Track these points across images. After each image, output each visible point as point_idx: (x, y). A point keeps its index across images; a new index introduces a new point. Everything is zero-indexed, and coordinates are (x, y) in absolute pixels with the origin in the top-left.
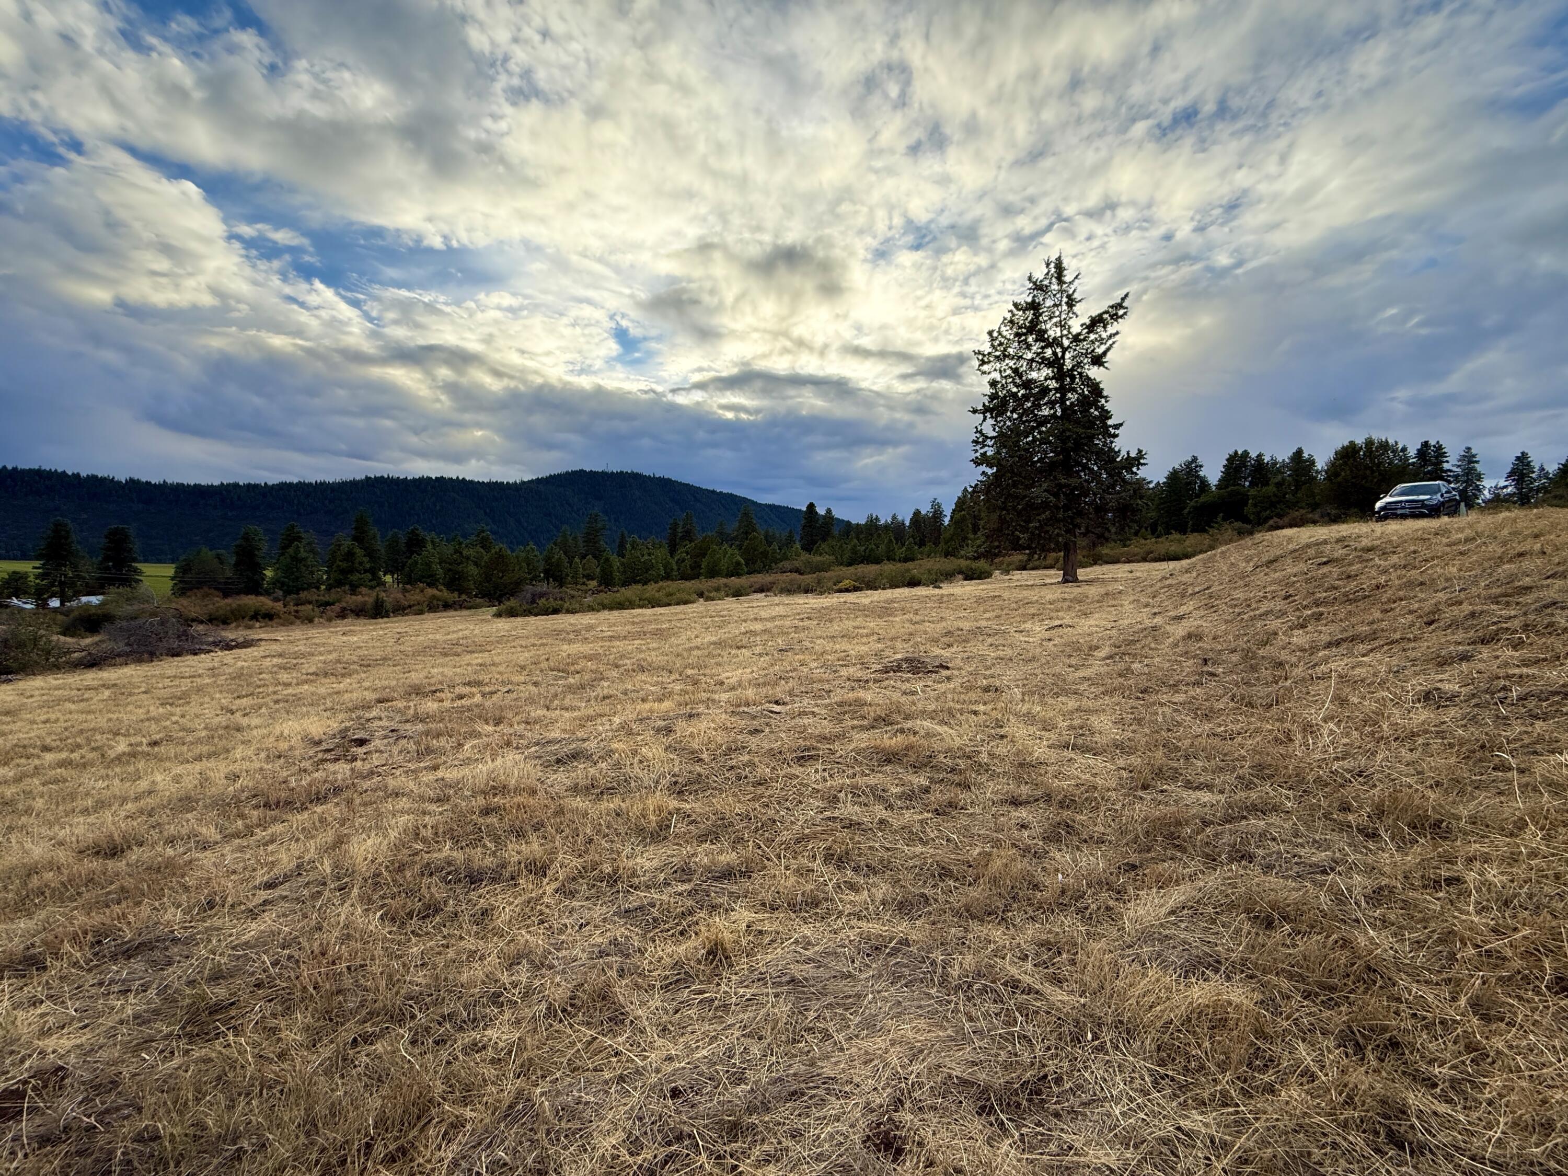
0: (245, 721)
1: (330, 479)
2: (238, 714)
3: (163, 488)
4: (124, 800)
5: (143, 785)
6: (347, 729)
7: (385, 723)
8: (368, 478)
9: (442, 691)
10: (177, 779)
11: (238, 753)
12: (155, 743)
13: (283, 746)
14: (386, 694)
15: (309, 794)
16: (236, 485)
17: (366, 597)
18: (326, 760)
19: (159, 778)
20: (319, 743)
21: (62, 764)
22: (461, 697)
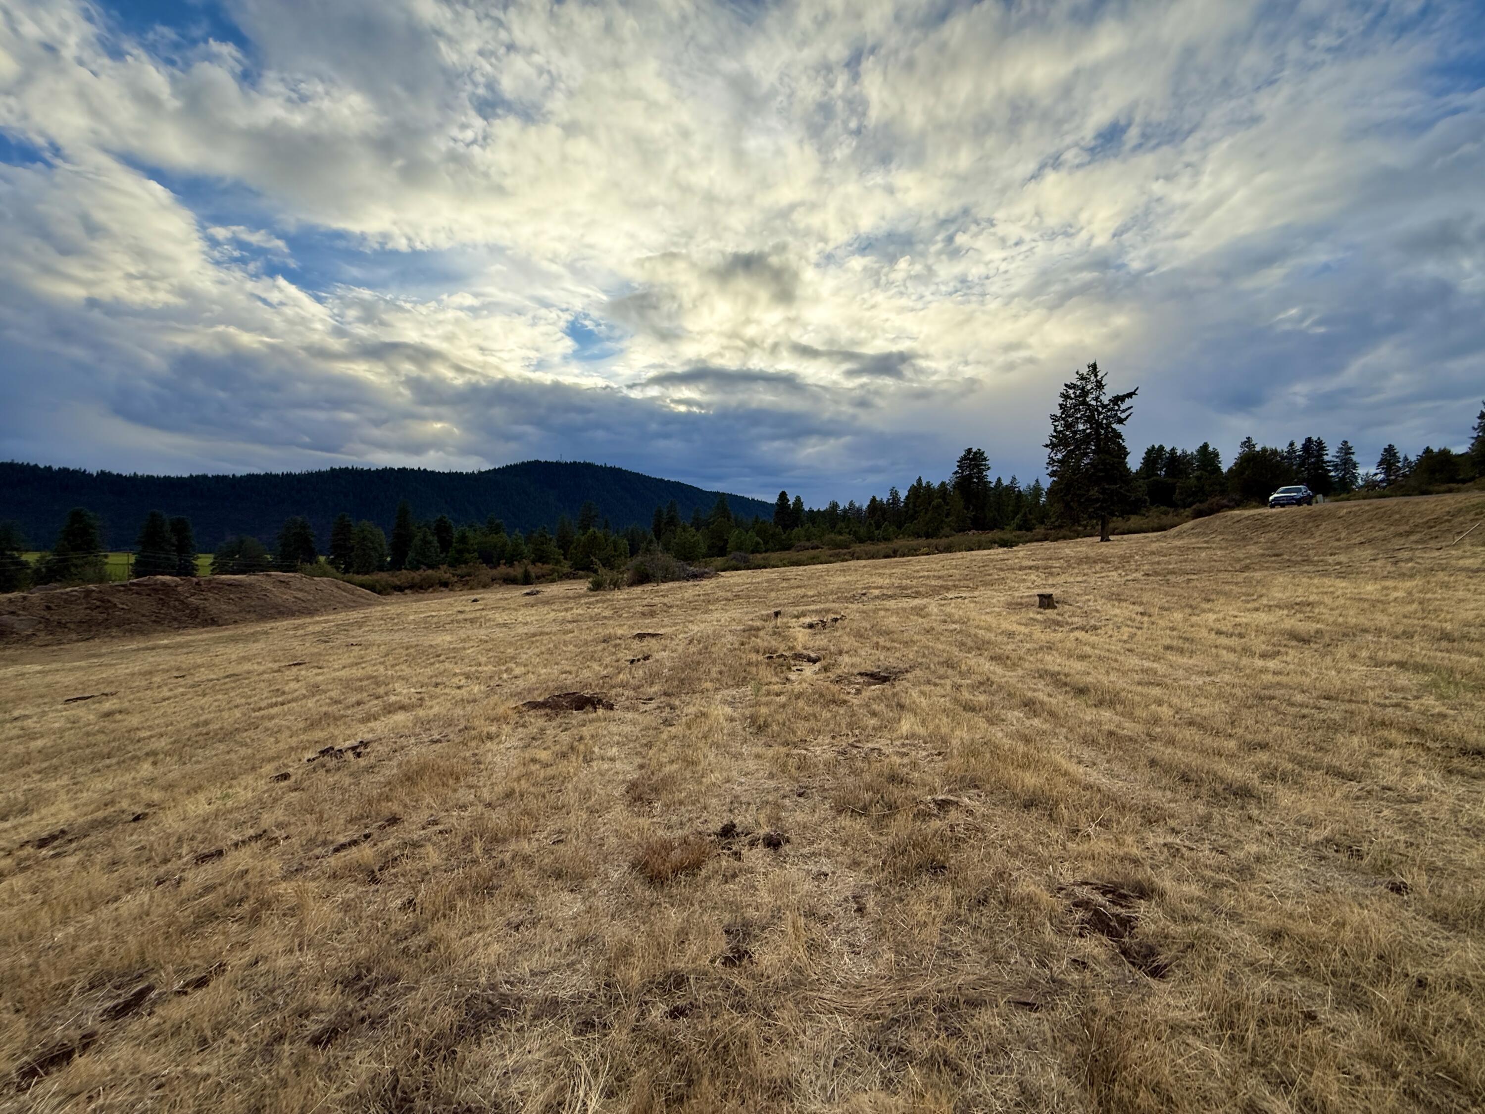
1: (296, 470)
3: (134, 480)
8: (333, 470)
16: (205, 477)
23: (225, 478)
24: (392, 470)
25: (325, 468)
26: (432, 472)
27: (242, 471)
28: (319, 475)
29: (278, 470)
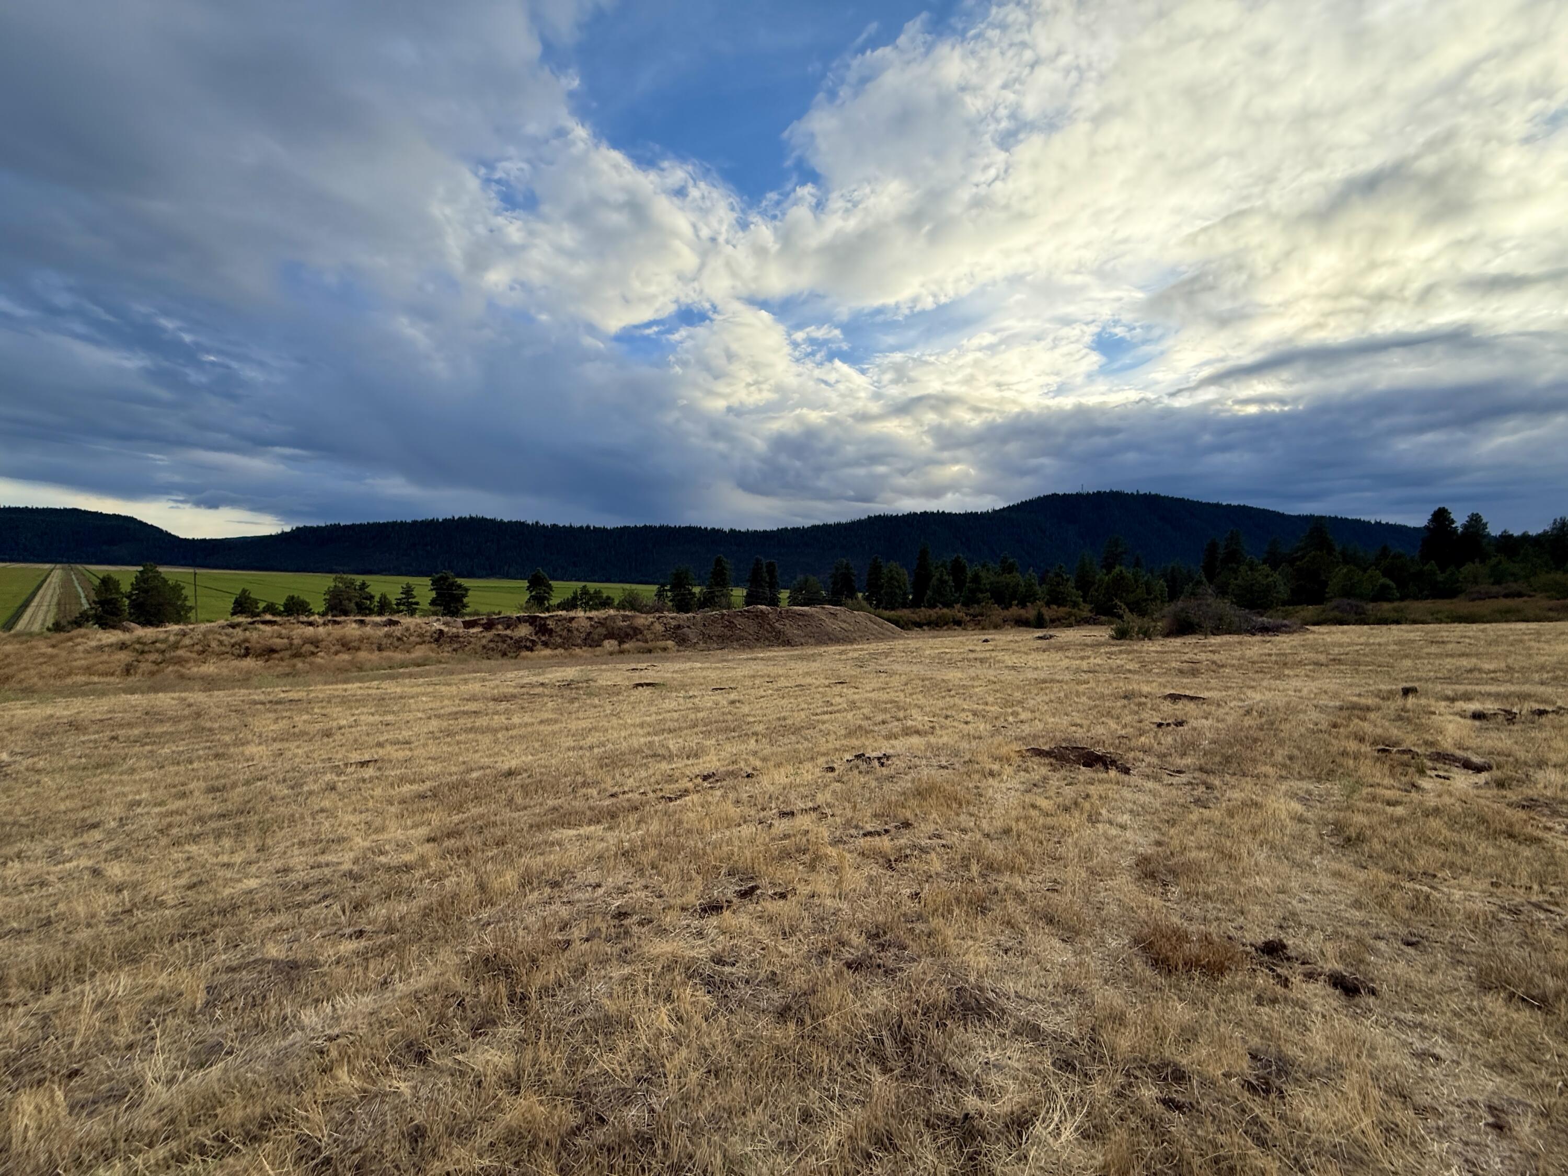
23: (798, 529)
24: (915, 514)
25: (864, 517)
26: (950, 514)
27: (807, 523)
28: (860, 522)
29: (831, 521)
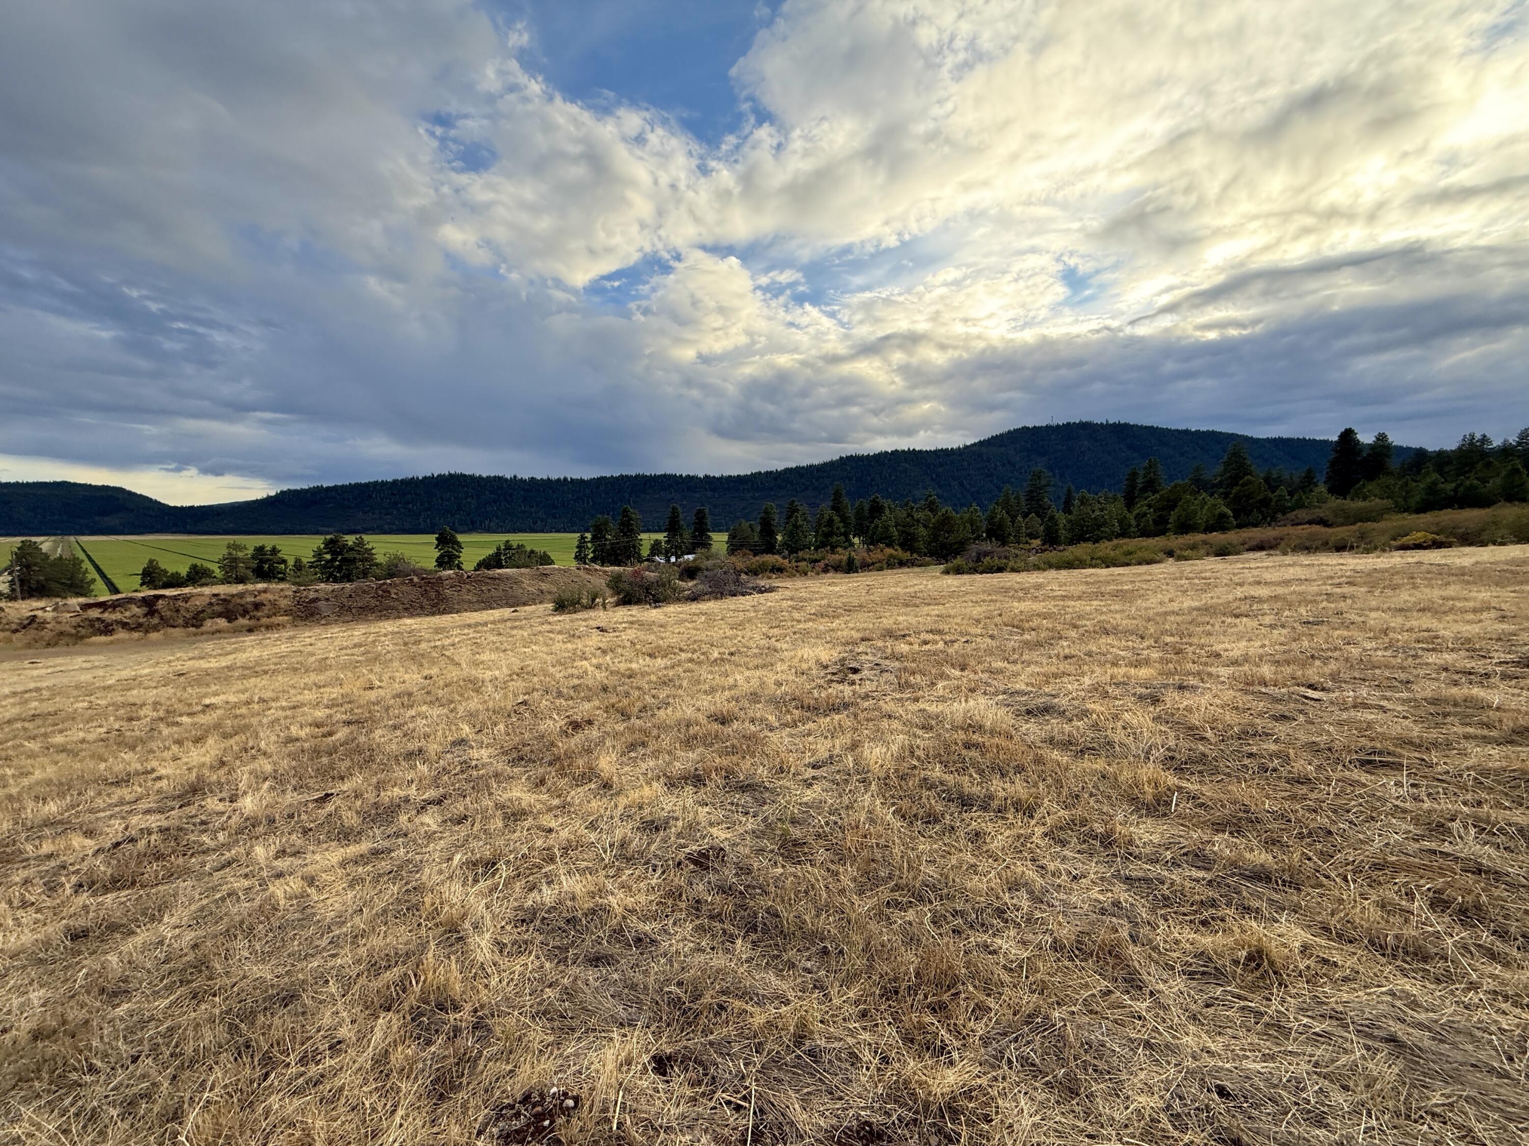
0: (778, 645)
1: (816, 462)
2: (773, 640)
3: (721, 479)
4: (724, 689)
5: (731, 680)
6: (844, 659)
7: (870, 657)
8: (841, 458)
9: (909, 635)
10: (748, 680)
11: (779, 667)
12: (732, 654)
13: (805, 666)
14: (867, 634)
15: (828, 704)
16: (760, 473)
17: (841, 556)
18: (832, 681)
19: (738, 677)
20: (826, 667)
21: (691, 660)
22: (926, 643)
24: (886, 453)
25: (836, 457)
26: (920, 451)
27: (781, 466)
28: (832, 463)
29: (804, 463)
